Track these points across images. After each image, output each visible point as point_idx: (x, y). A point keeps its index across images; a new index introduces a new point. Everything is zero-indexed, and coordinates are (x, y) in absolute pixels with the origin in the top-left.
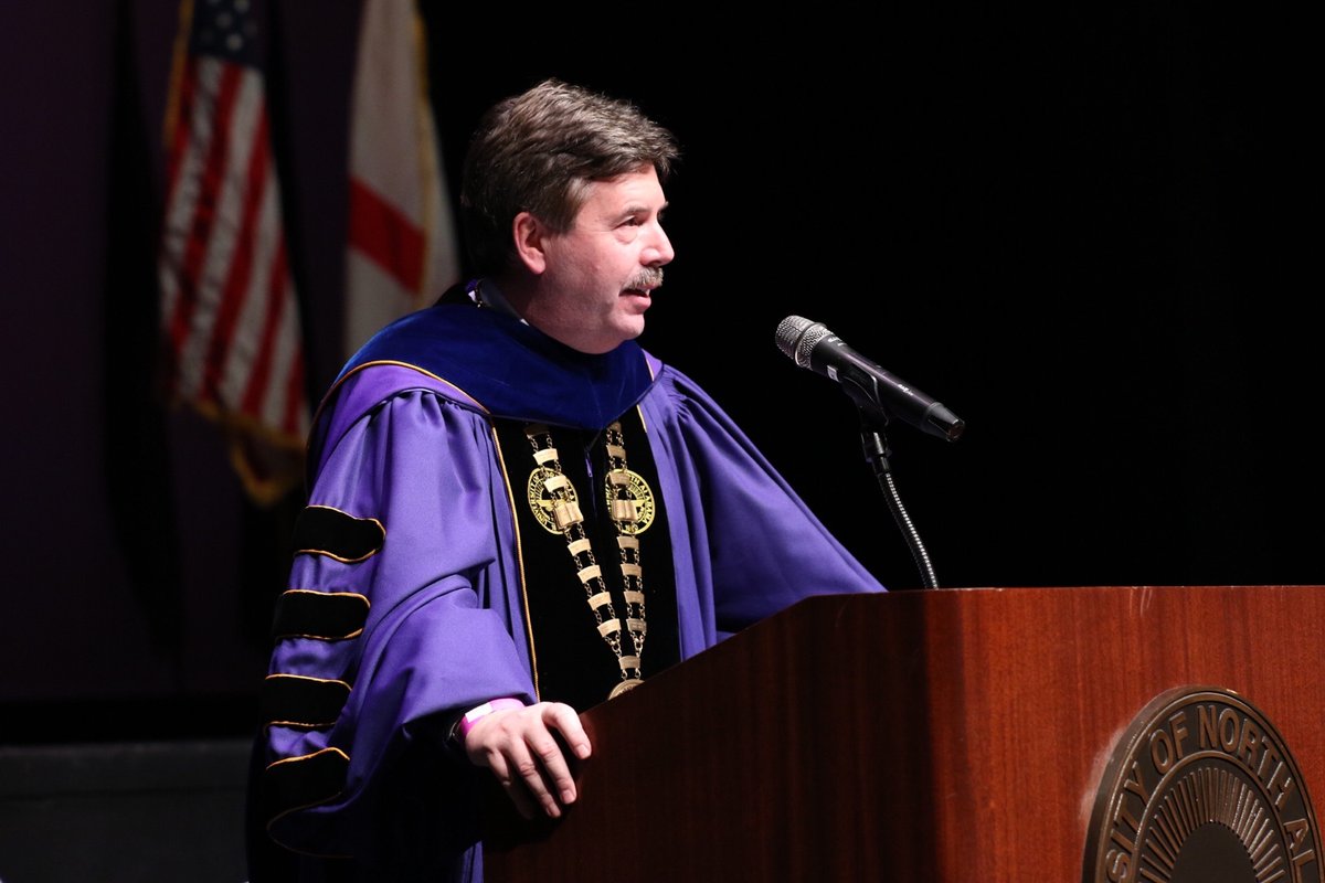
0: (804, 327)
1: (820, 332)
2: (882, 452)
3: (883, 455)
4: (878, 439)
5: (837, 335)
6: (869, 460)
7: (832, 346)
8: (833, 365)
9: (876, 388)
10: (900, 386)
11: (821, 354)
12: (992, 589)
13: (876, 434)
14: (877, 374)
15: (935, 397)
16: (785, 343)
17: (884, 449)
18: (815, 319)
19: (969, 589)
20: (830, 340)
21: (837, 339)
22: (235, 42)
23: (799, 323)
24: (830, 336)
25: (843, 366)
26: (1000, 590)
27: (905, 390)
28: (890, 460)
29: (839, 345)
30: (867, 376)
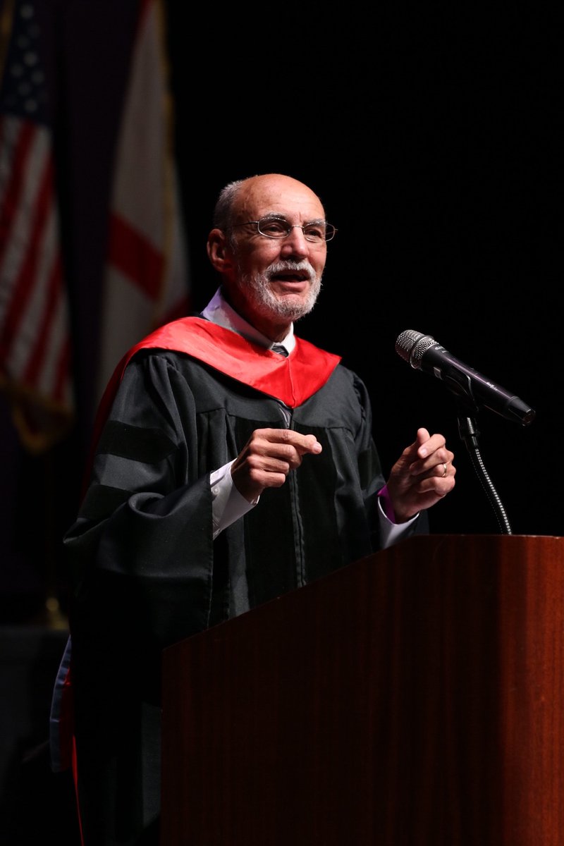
0: (417, 338)
1: (429, 342)
2: (472, 432)
3: (473, 435)
4: (470, 423)
5: (441, 344)
6: (464, 439)
7: (438, 353)
8: (438, 367)
9: (469, 384)
10: (488, 383)
11: (429, 358)
12: (551, 537)
13: (469, 419)
14: (472, 375)
15: (513, 393)
16: (403, 350)
17: (474, 430)
18: (426, 333)
19: (534, 536)
20: (437, 348)
21: (442, 347)
22: (31, 106)
23: (414, 335)
24: (436, 346)
25: (446, 367)
26: (557, 538)
27: (492, 386)
28: (478, 439)
29: (443, 352)
30: (463, 375)
